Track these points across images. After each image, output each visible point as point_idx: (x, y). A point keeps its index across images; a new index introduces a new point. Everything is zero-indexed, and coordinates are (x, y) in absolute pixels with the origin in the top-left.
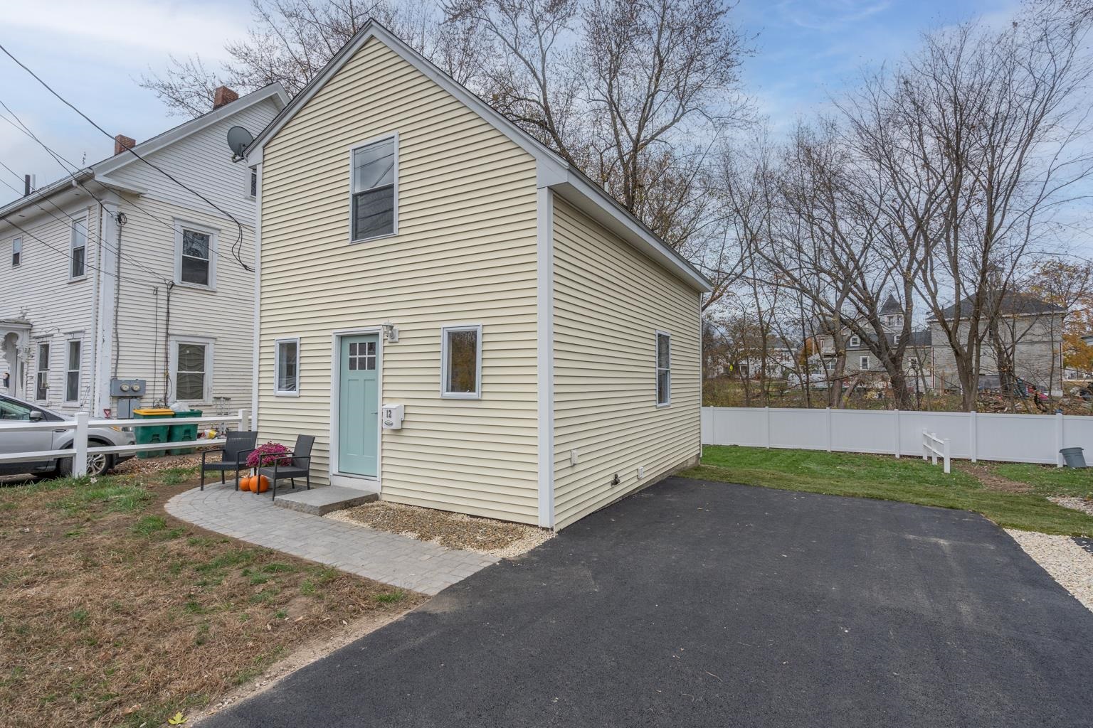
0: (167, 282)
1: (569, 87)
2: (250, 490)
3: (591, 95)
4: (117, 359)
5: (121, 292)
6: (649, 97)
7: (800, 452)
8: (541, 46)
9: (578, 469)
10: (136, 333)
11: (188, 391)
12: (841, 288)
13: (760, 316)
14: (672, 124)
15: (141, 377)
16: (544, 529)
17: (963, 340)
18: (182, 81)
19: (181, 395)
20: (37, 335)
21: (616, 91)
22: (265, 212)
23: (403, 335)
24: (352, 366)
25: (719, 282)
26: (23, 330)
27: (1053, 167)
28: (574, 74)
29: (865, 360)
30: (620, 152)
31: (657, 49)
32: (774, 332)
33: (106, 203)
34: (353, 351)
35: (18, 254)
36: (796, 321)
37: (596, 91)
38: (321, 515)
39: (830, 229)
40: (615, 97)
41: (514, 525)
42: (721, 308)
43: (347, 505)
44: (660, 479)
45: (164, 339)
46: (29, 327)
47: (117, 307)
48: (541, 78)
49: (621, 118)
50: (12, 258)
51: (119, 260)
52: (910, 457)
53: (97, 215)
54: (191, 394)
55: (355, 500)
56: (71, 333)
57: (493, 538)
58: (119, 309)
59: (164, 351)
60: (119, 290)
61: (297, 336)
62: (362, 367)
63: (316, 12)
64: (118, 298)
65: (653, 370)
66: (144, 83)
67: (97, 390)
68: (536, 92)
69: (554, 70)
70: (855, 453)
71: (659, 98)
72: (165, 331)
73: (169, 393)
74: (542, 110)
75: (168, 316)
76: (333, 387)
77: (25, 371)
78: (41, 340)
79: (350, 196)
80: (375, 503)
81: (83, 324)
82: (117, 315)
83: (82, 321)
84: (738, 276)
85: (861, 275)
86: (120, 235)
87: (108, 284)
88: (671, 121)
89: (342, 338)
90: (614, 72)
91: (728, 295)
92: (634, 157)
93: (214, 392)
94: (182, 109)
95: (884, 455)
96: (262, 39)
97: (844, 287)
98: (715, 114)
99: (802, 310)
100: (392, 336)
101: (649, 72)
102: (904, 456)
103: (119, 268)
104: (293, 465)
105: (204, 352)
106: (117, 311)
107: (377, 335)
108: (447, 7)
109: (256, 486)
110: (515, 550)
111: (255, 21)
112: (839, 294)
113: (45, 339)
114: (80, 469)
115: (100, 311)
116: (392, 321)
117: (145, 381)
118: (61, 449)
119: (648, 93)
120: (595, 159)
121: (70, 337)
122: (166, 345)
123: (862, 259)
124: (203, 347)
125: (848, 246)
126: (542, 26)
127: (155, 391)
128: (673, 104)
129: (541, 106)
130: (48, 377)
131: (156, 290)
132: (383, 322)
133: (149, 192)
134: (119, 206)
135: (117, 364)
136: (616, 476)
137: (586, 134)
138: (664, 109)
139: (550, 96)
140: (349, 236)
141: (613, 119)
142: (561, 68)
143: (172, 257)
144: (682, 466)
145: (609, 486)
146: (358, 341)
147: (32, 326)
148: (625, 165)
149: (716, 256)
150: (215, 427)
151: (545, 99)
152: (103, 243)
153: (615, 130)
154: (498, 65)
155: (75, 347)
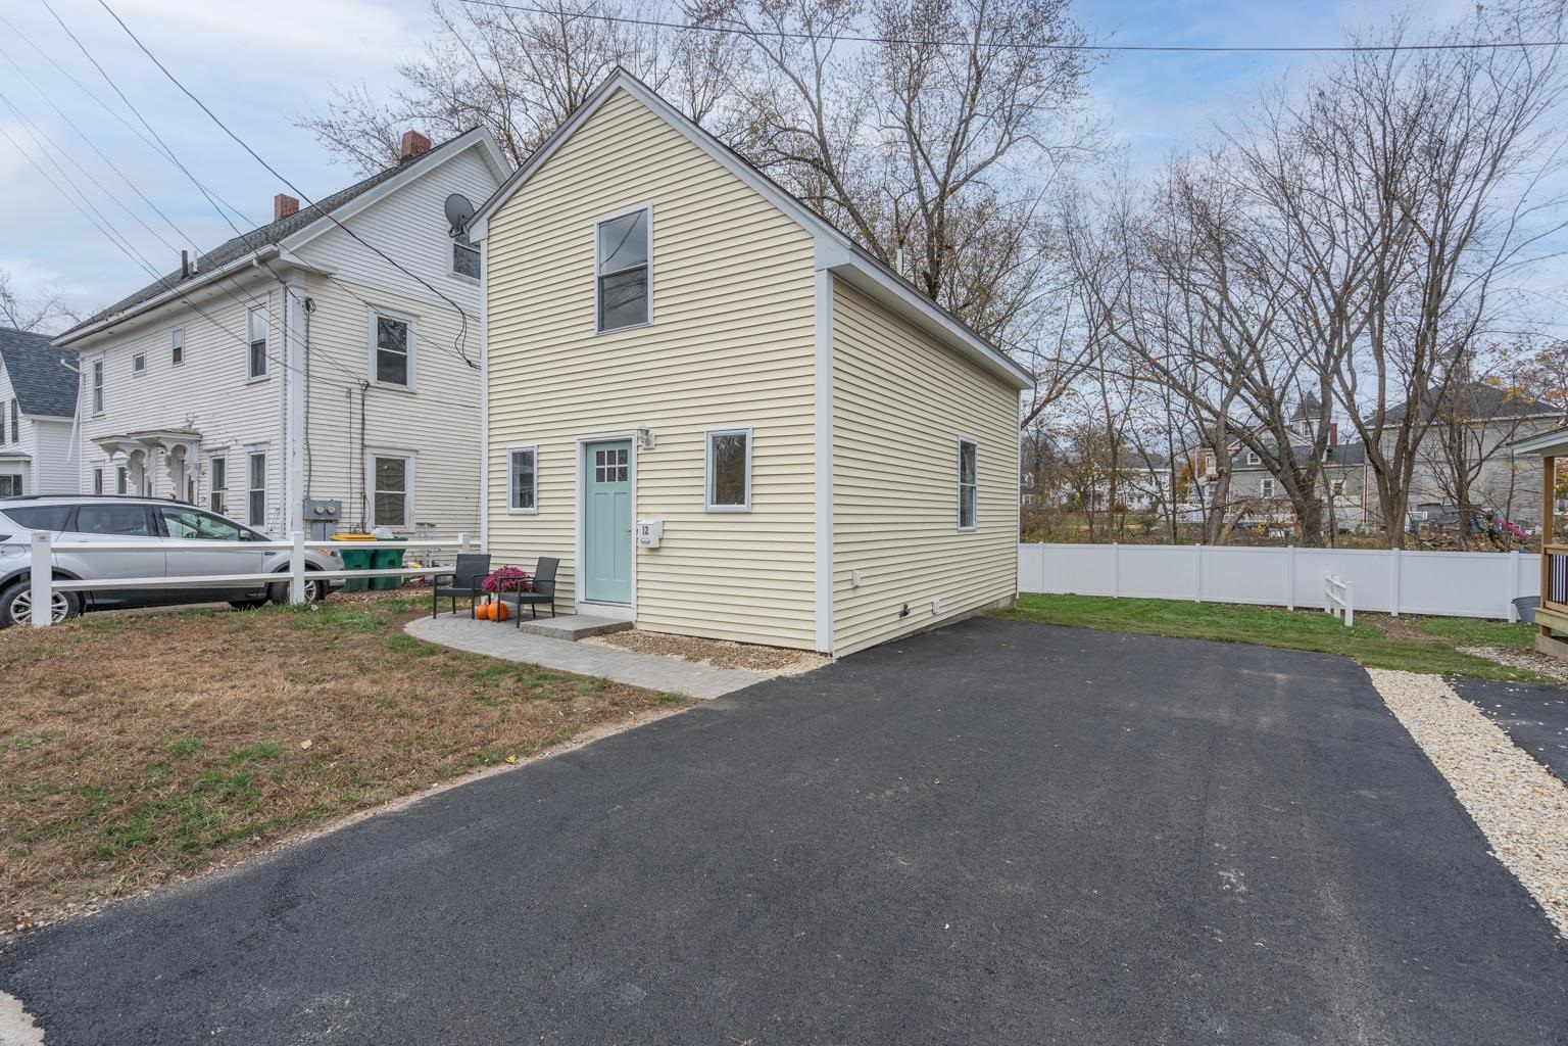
0: (362, 382)
1: (853, 108)
2: (488, 619)
3: (882, 119)
4: (310, 476)
5: (311, 395)
6: (961, 124)
7: (1157, 602)
8: (815, 56)
9: (860, 592)
10: (329, 443)
11: (388, 516)
12: (1229, 382)
13: (1109, 421)
14: (993, 158)
15: (336, 497)
16: (822, 654)
17: (1388, 454)
18: (343, 116)
19: (379, 521)
20: (209, 447)
21: (917, 116)
22: (492, 297)
23: (660, 441)
24: (600, 476)
25: (1059, 376)
26: (191, 442)
27: (1519, 213)
28: (859, 91)
29: (1267, 484)
30: (922, 197)
31: (974, 57)
32: (1129, 445)
33: (293, 286)
34: (600, 461)
35: (180, 349)
36: (1160, 428)
37: (891, 115)
38: (575, 640)
39: (1216, 299)
40: (915, 124)
41: (789, 651)
42: (1057, 412)
43: (602, 631)
44: (961, 618)
45: (360, 451)
46: (198, 439)
47: (308, 412)
48: (815, 100)
49: (922, 153)
50: (172, 354)
51: (308, 356)
52: (1307, 609)
53: (281, 301)
54: (391, 518)
55: (609, 627)
56: (253, 445)
57: (765, 660)
58: (310, 415)
59: (359, 466)
60: (308, 392)
61: (534, 443)
62: (611, 479)
63: (516, 18)
64: (308, 402)
65: (954, 486)
66: (299, 122)
67: (289, 512)
68: (808, 118)
69: (833, 87)
70: (1233, 604)
71: (976, 124)
72: (360, 441)
73: (367, 516)
74: (817, 144)
75: (363, 424)
76: (578, 502)
77: (195, 491)
78: (214, 453)
79: (595, 278)
80: (630, 632)
81: (267, 434)
82: (307, 423)
83: (265, 430)
84: (1085, 367)
85: (1260, 362)
86: (308, 326)
87: (296, 381)
88: (993, 154)
89: (587, 445)
90: (914, 88)
91: (1069, 394)
92: (940, 206)
93: (417, 516)
94: (347, 155)
95: (1272, 606)
96: (442, 54)
97: (1233, 379)
98: (1054, 143)
99: (1169, 414)
100: (648, 442)
101: (963, 90)
102: (1300, 608)
103: (308, 365)
104: (534, 591)
105: (404, 467)
106: (307, 418)
107: (630, 441)
108: (690, 9)
109: (496, 613)
110: (790, 670)
111: (435, 31)
112: (1226, 390)
113: (219, 453)
114: (297, 595)
115: (289, 416)
116: (648, 425)
117: (341, 502)
118: (273, 572)
119: (961, 116)
120: (888, 209)
121: (252, 449)
122: (362, 459)
123: (1261, 341)
124: (404, 461)
125: (1242, 323)
126: (817, 28)
127: (351, 515)
128: (995, 131)
129: (815, 138)
130: (225, 498)
131: (350, 392)
132: (637, 426)
133: (339, 271)
134: (305, 290)
135: (309, 481)
136: (906, 607)
137: (876, 175)
138: (982, 138)
139: (827, 124)
140: (595, 326)
141: (913, 152)
142: (843, 84)
143: (365, 351)
144: (990, 607)
145: (897, 618)
146: (606, 449)
147: (202, 437)
148: (929, 217)
149: (1054, 340)
150: (418, 559)
151: (820, 130)
152: (289, 333)
153: (916, 168)
154: (758, 83)
155: (258, 461)
